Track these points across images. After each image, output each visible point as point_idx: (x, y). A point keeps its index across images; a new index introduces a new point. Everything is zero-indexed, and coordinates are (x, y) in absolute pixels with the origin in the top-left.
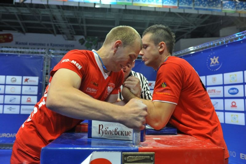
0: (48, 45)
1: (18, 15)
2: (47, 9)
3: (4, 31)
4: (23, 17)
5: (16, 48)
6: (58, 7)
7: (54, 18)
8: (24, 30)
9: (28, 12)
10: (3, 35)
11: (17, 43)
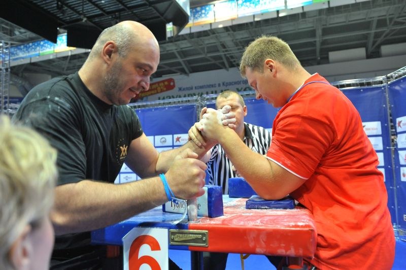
0: (219, 85)
1: (178, 52)
2: (212, 36)
3: (163, 76)
4: (184, 53)
5: (180, 97)
6: (226, 29)
7: (224, 46)
8: (187, 70)
9: (189, 45)
10: (163, 81)
11: (180, 89)
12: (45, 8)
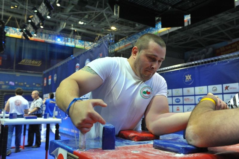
12: (147, 6)
